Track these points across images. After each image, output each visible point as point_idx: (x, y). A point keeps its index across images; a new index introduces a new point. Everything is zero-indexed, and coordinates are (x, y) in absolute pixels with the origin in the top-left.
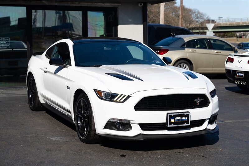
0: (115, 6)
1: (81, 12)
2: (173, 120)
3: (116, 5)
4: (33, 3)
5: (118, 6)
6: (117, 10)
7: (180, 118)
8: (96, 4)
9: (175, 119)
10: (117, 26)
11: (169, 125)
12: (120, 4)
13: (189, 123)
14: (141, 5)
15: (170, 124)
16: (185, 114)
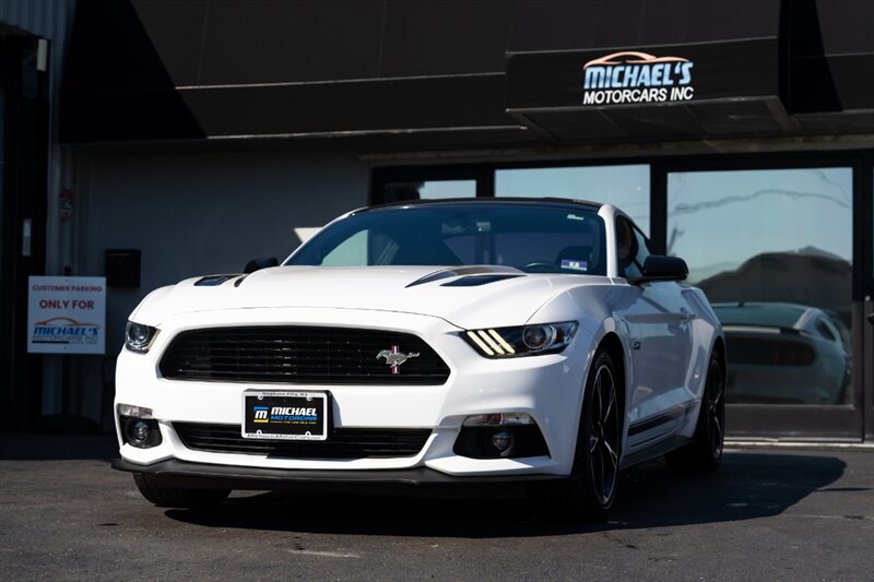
1: (848, 172)
2: (261, 415)
4: (670, 149)
7: (290, 411)
9: (269, 412)
11: (246, 432)
13: (322, 434)
15: (251, 427)
16: (309, 396)
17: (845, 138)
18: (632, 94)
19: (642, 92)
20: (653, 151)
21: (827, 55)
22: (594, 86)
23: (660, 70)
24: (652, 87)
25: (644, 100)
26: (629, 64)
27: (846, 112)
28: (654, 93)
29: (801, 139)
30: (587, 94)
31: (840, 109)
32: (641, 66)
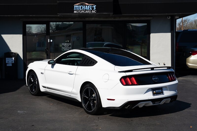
3: (149, 18)
4: (87, 19)
5: (151, 19)
6: (150, 22)
8: (132, 18)
10: (150, 34)
17: (121, 18)
18: (84, 11)
19: (86, 11)
20: (83, 20)
21: (119, 3)
22: (76, 9)
23: (89, 7)
24: (88, 10)
25: (86, 12)
26: (83, 5)
28: (88, 11)
29: (113, 18)
30: (75, 11)
31: (122, 14)
32: (86, 6)
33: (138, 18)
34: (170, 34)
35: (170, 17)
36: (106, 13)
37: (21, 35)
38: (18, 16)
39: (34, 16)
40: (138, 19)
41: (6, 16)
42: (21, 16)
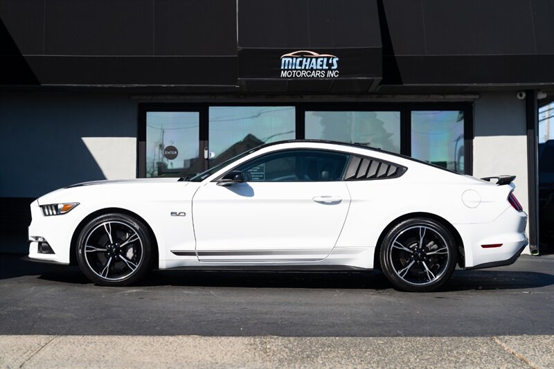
0: (466, 100)
1: (398, 114)
3: (469, 98)
4: (307, 99)
5: (474, 99)
6: (472, 107)
8: (426, 96)
10: (473, 138)
12: (478, 96)
14: (521, 95)
17: (397, 97)
20: (298, 100)
21: (396, 55)
27: (405, 85)
31: (402, 83)
33: (442, 97)
34: (525, 138)
35: (524, 95)
36: (364, 78)
37: (134, 140)
38: (129, 86)
39: (173, 86)
40: (440, 98)
41: (99, 86)
42: (137, 87)
